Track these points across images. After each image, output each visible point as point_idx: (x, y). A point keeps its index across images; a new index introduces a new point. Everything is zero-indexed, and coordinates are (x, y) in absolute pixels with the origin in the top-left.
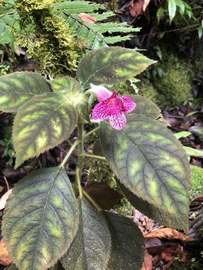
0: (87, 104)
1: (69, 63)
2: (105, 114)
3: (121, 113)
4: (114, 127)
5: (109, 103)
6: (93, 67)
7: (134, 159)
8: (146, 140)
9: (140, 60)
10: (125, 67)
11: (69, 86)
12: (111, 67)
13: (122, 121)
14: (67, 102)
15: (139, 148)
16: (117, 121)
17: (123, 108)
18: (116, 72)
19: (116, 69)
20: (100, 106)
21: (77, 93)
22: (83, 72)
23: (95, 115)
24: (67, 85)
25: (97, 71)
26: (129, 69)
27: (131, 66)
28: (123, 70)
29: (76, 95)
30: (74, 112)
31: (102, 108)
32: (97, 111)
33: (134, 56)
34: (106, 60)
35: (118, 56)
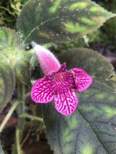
0: (28, 64)
1: (13, 6)
2: (49, 94)
3: (71, 92)
4: (61, 112)
5: (55, 78)
6: (37, 17)
7: (85, 143)
8: (101, 116)
9: (96, 12)
10: (77, 21)
11: (7, 39)
12: (60, 19)
13: (72, 102)
14: (3, 61)
15: (91, 126)
16: (65, 103)
17: (74, 84)
18: (65, 27)
19: (66, 22)
20: (42, 83)
21: (16, 49)
22: (25, 23)
23: (36, 94)
24: (4, 39)
25: (42, 24)
26: (82, 24)
27: (84, 20)
28: (74, 24)
29: (15, 52)
30: (11, 74)
31: (45, 85)
32: (38, 89)
33: (88, 7)
34: (53, 10)
35: (69, 6)
